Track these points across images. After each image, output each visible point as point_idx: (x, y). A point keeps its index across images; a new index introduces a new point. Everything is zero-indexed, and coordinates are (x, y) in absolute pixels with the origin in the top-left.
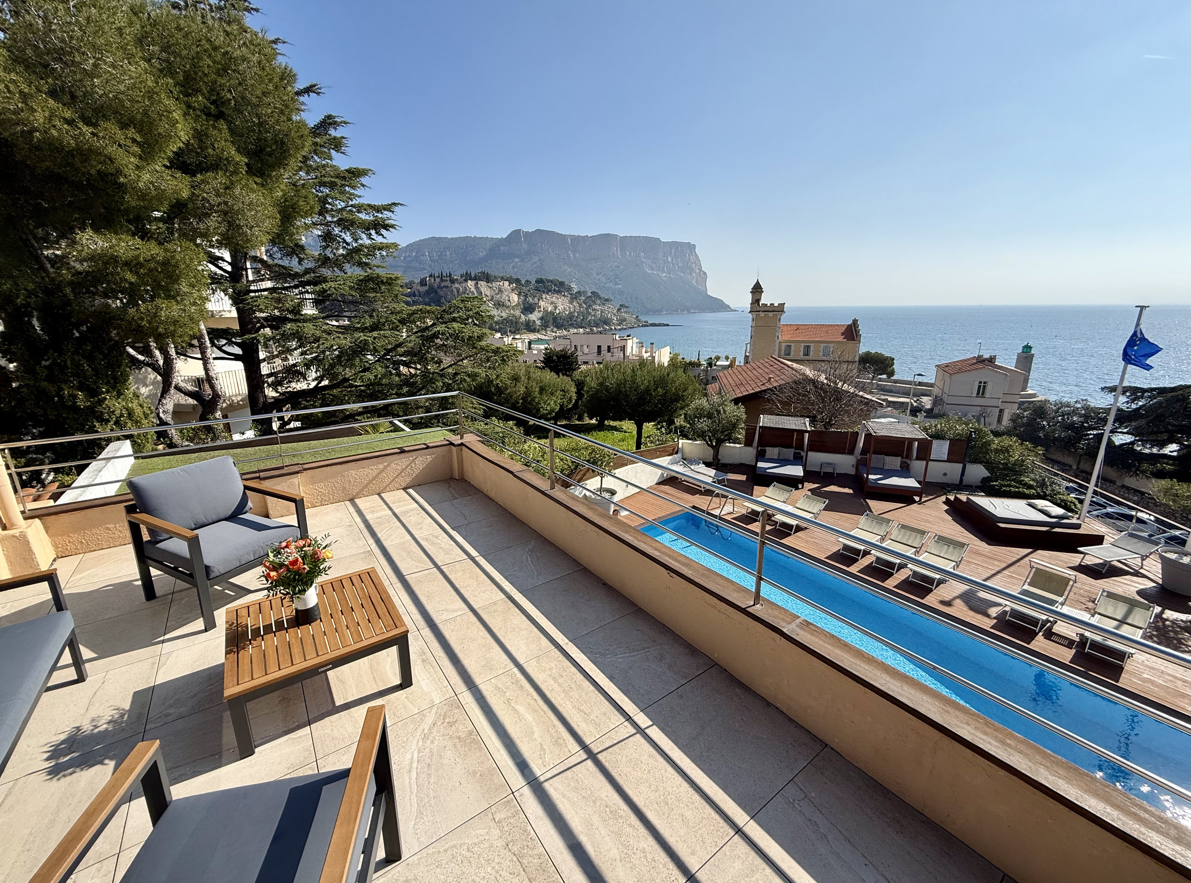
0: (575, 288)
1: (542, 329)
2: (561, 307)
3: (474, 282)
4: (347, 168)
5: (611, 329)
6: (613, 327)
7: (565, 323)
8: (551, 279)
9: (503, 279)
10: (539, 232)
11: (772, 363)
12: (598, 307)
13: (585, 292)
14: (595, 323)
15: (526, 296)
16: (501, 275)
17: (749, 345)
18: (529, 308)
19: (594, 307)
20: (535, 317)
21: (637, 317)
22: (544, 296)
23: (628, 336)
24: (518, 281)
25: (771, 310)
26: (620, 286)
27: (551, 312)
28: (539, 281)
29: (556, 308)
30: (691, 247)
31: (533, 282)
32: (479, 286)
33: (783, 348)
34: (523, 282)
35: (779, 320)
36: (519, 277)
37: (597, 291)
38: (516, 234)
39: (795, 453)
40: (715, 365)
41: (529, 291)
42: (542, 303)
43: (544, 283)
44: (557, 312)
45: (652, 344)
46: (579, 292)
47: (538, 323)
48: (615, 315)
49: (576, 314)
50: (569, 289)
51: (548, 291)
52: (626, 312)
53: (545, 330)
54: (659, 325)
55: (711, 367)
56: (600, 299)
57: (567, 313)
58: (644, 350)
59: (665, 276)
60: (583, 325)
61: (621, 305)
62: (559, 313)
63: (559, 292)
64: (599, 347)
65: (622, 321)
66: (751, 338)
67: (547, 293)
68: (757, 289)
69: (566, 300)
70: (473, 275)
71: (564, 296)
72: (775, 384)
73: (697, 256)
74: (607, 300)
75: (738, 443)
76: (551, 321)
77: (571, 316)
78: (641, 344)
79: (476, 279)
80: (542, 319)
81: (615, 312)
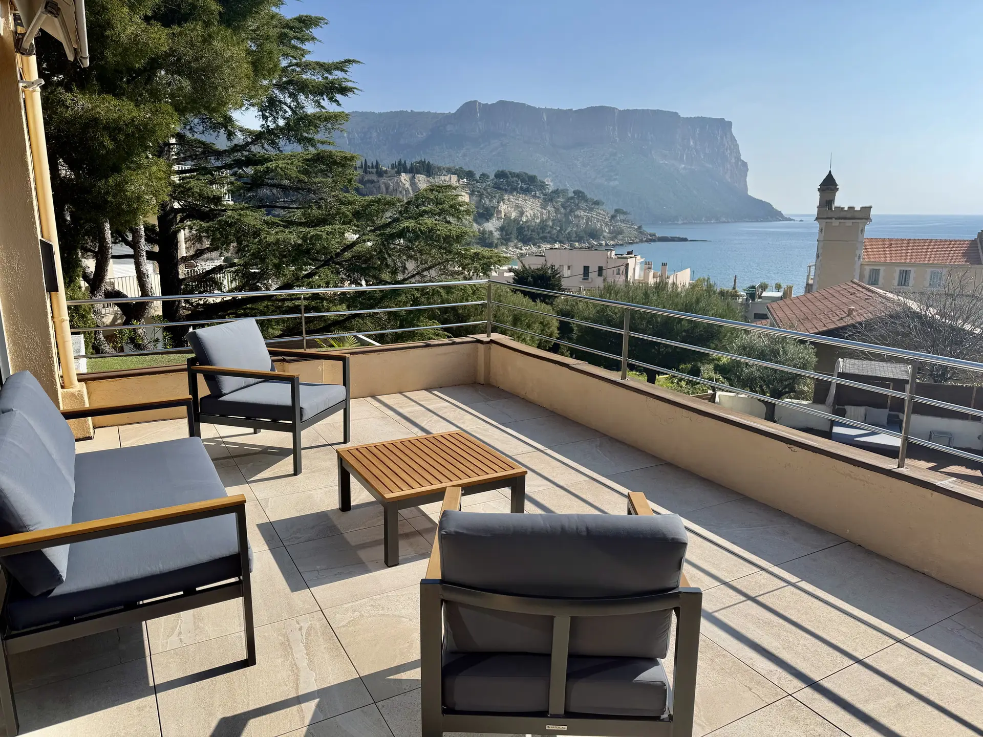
0: (551, 186)
1: (502, 244)
2: (529, 213)
3: (409, 175)
4: (296, 15)
5: (601, 245)
6: (603, 242)
7: (535, 236)
8: (517, 171)
9: (450, 171)
10: (501, 103)
11: (852, 290)
12: (582, 213)
13: (565, 191)
14: (577, 236)
15: (481, 196)
16: (448, 165)
17: (813, 269)
18: (485, 215)
19: (578, 213)
20: (492, 226)
21: (640, 227)
22: (506, 197)
23: (629, 253)
24: (470, 175)
25: (849, 216)
26: (616, 183)
27: (515, 220)
28: (500, 175)
29: (522, 213)
30: (724, 126)
31: (492, 176)
32: (416, 181)
33: (867, 273)
34: (477, 177)
35: (862, 231)
36: (472, 169)
37: (581, 189)
38: (469, 108)
39: (889, 416)
40: (760, 297)
41: (485, 189)
42: (503, 207)
43: (507, 177)
44: (524, 219)
45: (664, 265)
46: (556, 192)
47: (497, 234)
48: (606, 224)
49: (551, 224)
50: (543, 186)
51: (513, 190)
52: (623, 221)
53: (506, 245)
54: (673, 239)
55: (753, 299)
56: (586, 200)
57: (538, 221)
58: (651, 274)
59: (684, 168)
60: (561, 238)
61: (616, 211)
62: (527, 222)
63: (526, 191)
64: (586, 269)
65: (616, 233)
66: (818, 256)
67: (511, 193)
68: (829, 185)
69: (537, 203)
70: (408, 165)
71: (535, 196)
72: (859, 319)
73: (733, 139)
74: (597, 203)
75: (803, 399)
76: (515, 233)
77: (543, 226)
78: (647, 266)
79: (413, 171)
80: (502, 229)
81: (607, 220)
